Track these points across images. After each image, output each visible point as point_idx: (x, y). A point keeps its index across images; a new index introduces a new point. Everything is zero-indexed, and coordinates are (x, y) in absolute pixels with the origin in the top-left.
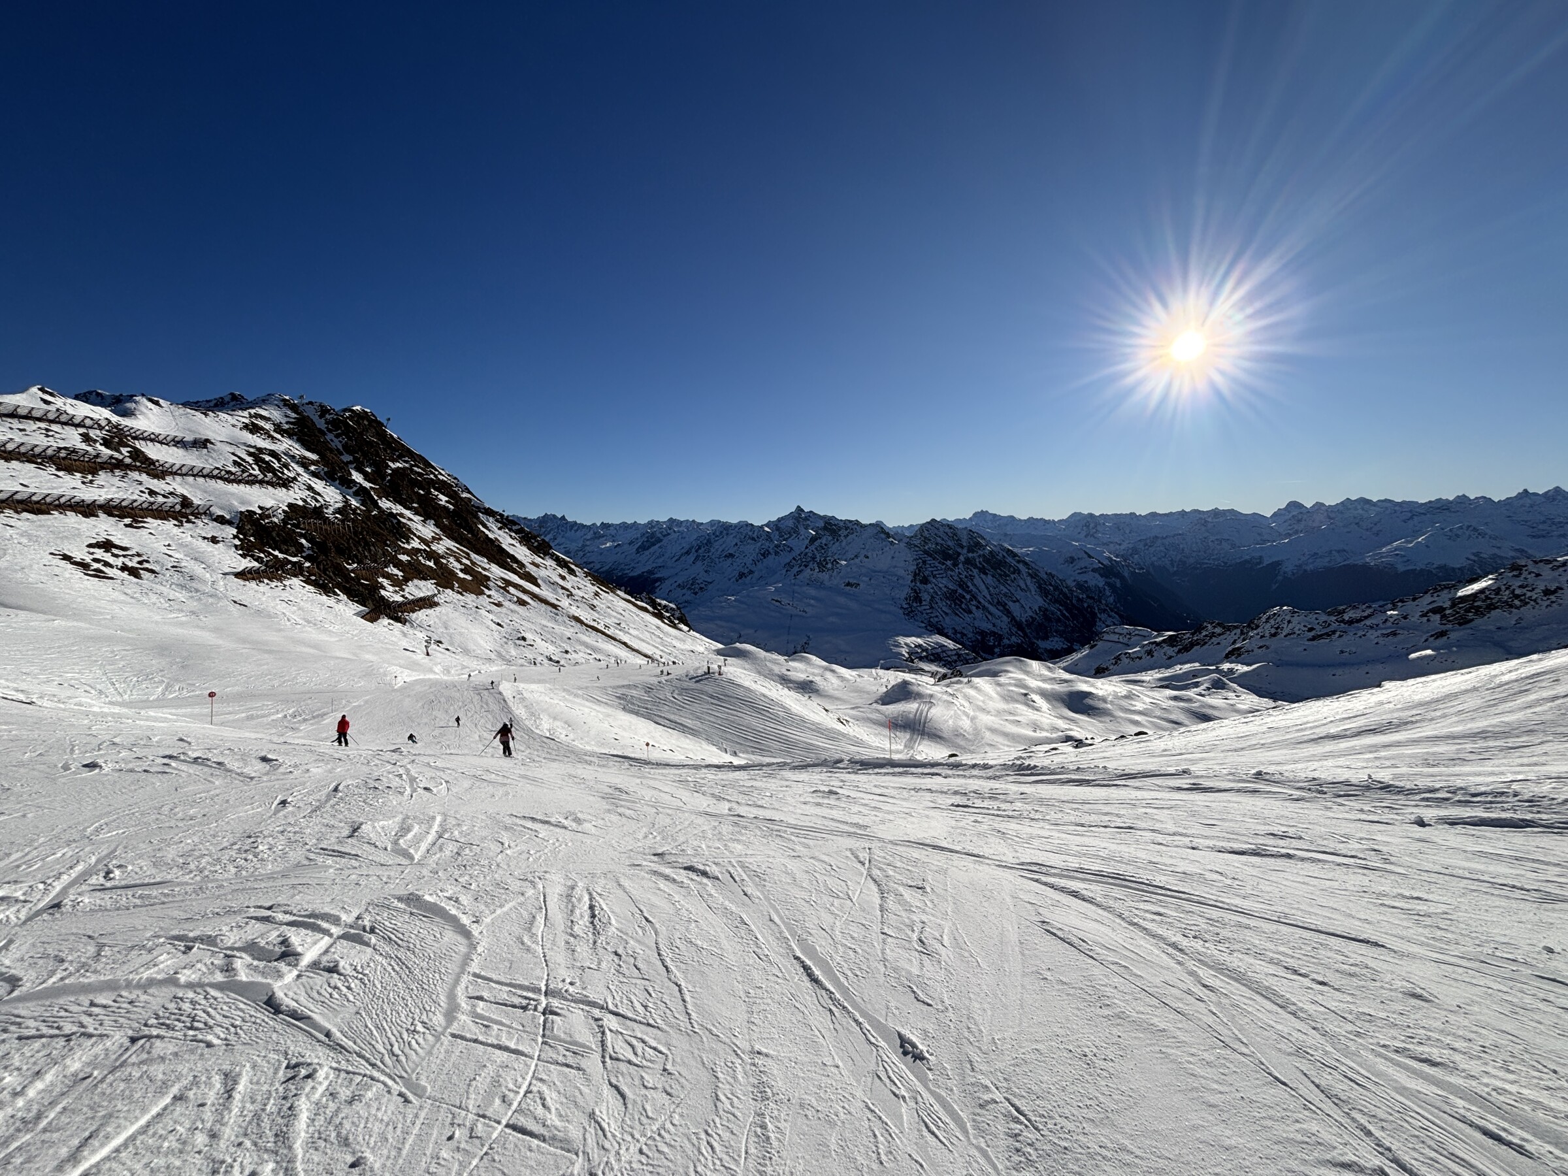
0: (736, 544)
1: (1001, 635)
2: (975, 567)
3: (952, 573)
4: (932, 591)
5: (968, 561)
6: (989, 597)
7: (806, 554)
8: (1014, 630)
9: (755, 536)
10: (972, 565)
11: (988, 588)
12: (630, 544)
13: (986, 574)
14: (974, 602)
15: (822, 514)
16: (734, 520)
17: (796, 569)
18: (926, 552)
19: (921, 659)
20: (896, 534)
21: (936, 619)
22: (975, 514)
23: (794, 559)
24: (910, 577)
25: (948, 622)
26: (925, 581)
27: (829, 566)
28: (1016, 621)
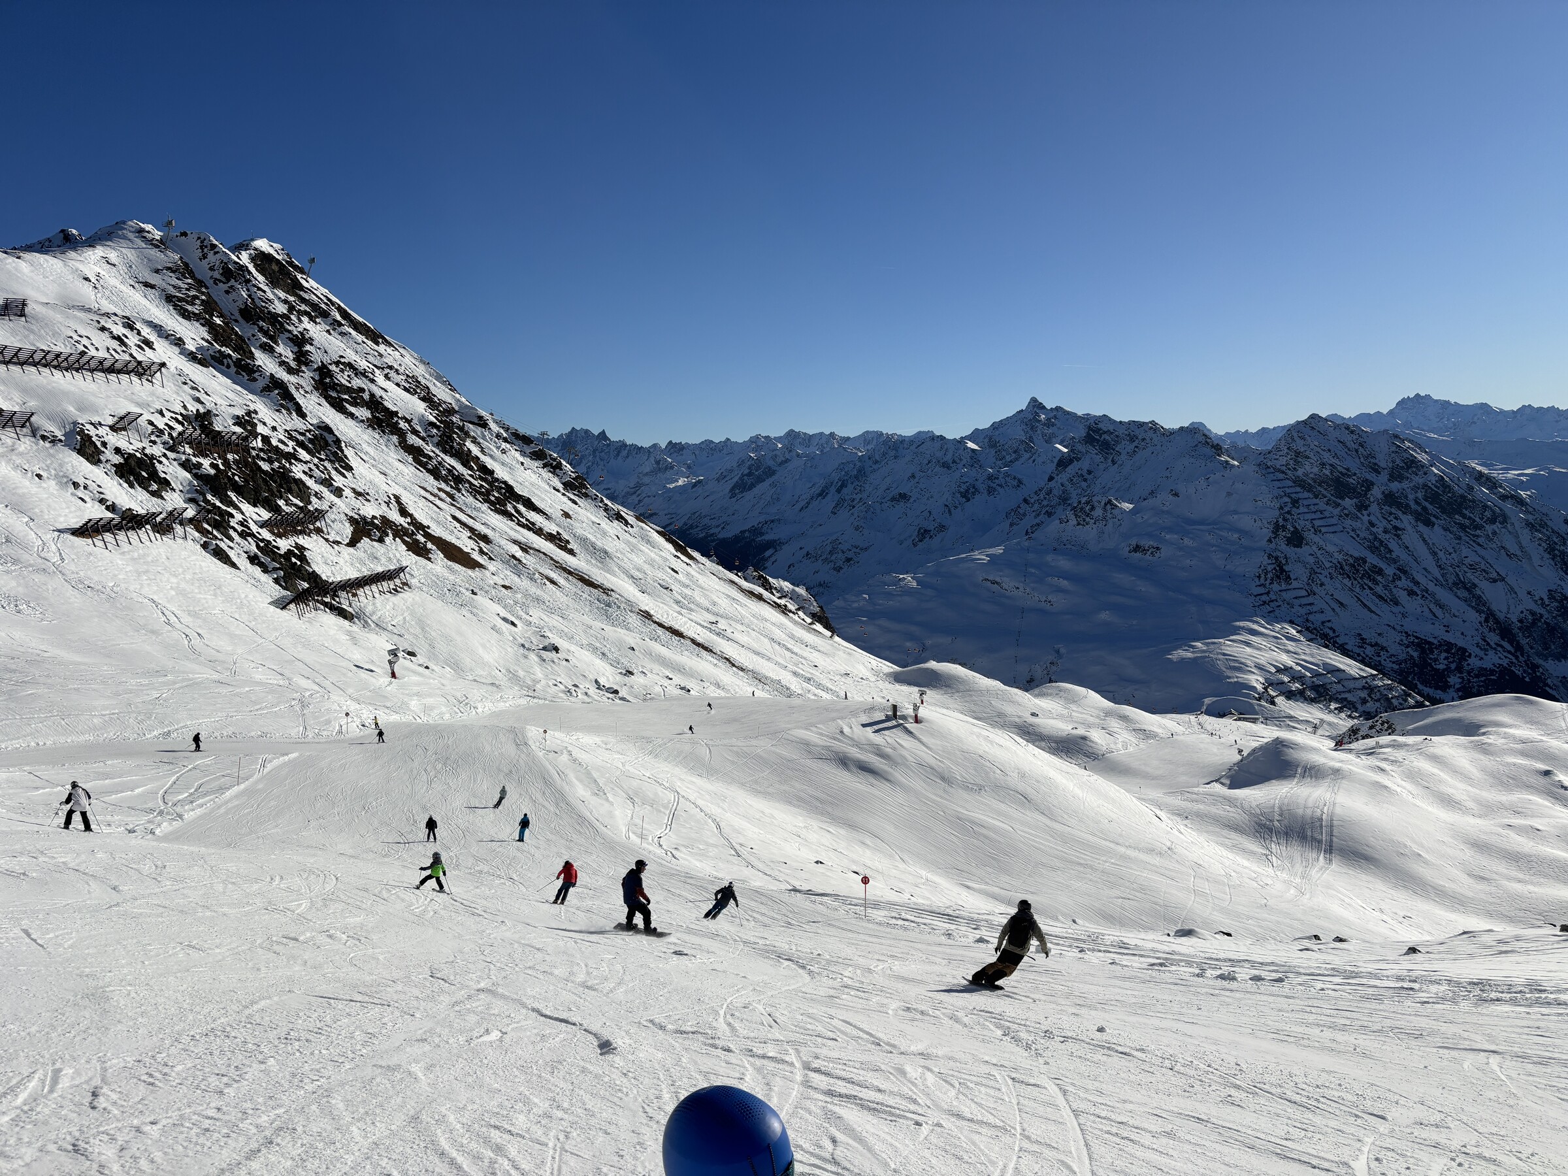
0: (913, 476)
1: (1464, 650)
2: (1406, 509)
3: (1357, 525)
4: (1311, 560)
5: (1390, 499)
6: (1436, 572)
7: (1049, 492)
8: (1493, 638)
9: (949, 458)
10: (1399, 506)
11: (1434, 554)
12: (718, 480)
13: (1428, 524)
14: (1404, 582)
15: (1080, 412)
16: (908, 431)
17: (1029, 520)
18: (1300, 483)
19: (1290, 695)
20: (1234, 446)
21: (1321, 617)
22: (1402, 403)
23: (1025, 501)
24: (1267, 532)
25: (1345, 622)
26: (1296, 540)
27: (1098, 512)
28: (1497, 621)
